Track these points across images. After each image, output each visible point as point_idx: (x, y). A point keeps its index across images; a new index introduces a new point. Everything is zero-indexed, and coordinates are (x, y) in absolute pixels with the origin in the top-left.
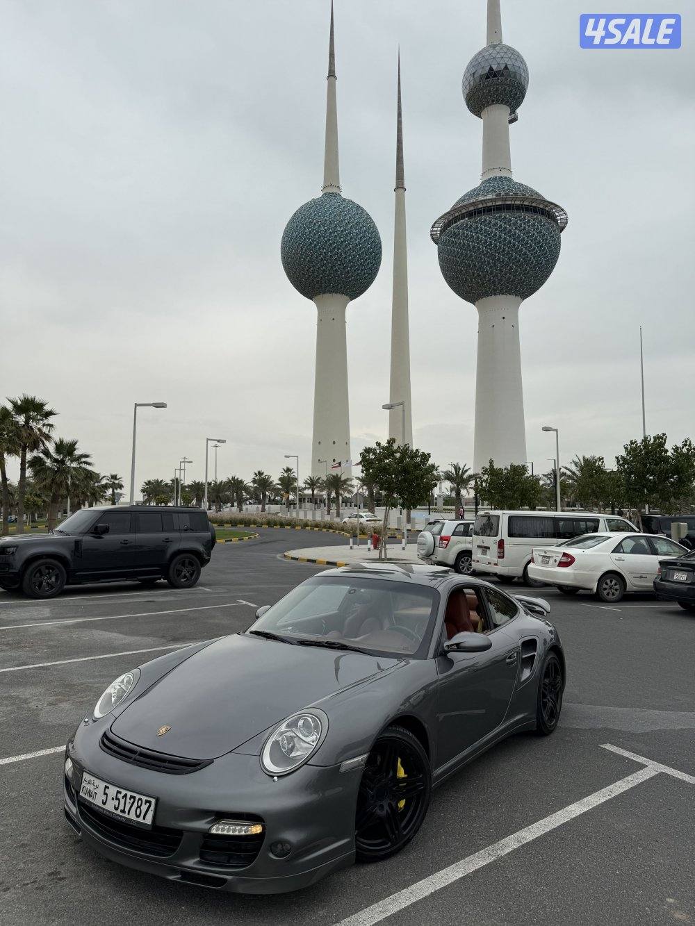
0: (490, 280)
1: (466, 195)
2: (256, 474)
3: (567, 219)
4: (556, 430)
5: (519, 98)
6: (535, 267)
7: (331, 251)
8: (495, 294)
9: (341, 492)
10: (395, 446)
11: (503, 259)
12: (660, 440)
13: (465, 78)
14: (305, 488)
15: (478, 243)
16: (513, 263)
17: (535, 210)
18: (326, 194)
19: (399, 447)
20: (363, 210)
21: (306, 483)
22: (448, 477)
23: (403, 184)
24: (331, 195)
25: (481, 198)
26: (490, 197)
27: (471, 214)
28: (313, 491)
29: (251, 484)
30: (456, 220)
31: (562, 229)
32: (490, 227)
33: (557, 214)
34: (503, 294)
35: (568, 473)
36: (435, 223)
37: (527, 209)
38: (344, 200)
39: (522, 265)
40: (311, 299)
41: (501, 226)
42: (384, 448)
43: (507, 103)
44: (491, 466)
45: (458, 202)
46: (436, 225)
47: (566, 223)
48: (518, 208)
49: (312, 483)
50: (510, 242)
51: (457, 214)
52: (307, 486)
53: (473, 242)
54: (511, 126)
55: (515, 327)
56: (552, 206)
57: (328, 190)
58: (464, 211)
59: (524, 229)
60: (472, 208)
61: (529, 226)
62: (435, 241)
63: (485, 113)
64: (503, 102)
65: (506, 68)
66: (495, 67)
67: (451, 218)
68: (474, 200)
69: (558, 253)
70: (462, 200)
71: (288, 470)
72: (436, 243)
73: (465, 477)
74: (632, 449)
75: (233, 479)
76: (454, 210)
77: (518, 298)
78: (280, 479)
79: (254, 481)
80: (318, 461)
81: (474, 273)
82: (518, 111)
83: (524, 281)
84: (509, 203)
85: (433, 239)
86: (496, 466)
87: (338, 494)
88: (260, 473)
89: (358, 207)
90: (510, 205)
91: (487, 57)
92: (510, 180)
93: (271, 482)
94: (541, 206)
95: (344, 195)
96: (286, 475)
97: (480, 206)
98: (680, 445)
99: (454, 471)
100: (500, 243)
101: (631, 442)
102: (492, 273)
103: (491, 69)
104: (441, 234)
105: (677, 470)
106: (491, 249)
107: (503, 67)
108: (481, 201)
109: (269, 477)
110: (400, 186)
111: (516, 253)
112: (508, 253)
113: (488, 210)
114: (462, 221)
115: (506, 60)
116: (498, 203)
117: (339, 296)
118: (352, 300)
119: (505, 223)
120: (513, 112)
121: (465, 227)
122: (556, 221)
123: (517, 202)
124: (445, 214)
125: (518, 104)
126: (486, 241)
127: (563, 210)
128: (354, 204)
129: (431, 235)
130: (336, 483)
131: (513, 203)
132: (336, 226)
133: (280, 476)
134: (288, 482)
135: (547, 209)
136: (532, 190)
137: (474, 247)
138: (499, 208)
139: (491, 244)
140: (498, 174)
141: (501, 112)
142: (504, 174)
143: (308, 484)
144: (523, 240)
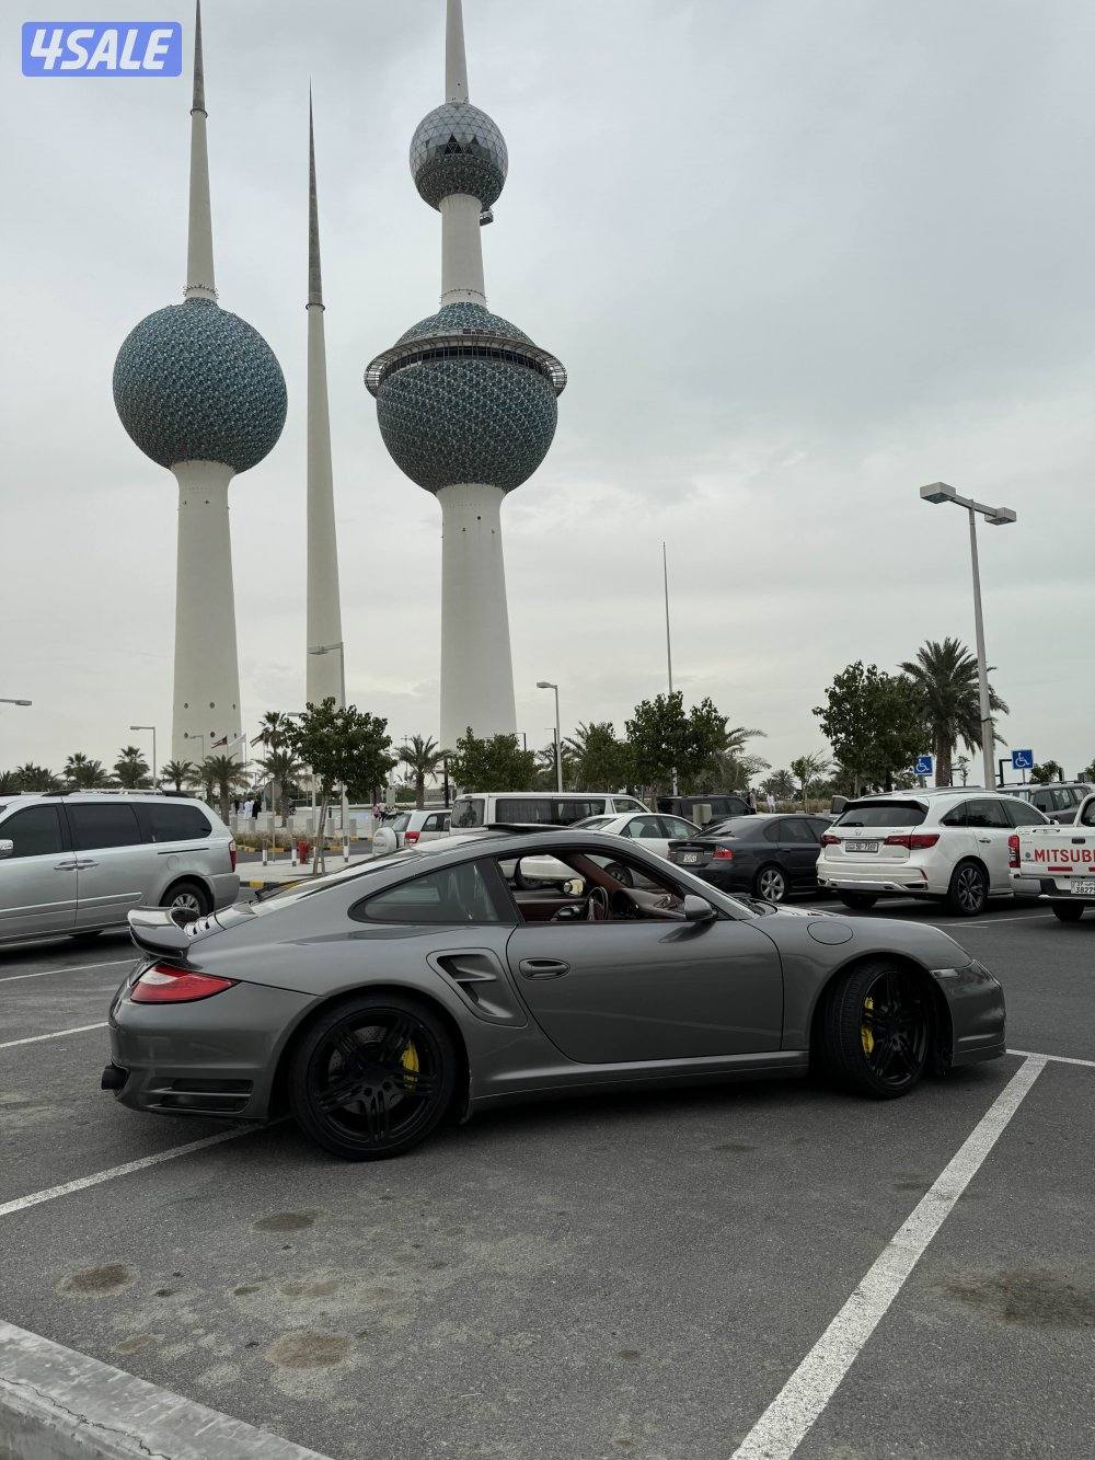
0: (457, 459)
1: (418, 326)
2: (71, 759)
3: (565, 377)
4: (556, 687)
5: (494, 188)
6: (521, 445)
7: (202, 393)
8: (466, 482)
9: (231, 785)
10: (335, 709)
11: (476, 431)
12: (676, 700)
13: (414, 147)
14: (164, 781)
15: (438, 402)
16: (491, 437)
17: (521, 360)
18: (191, 300)
19: (341, 710)
20: (255, 333)
21: (166, 772)
22: (406, 756)
23: (320, 298)
24: (200, 301)
25: (441, 333)
26: (454, 333)
27: (426, 356)
28: (178, 785)
29: (63, 777)
30: (403, 362)
31: (559, 391)
32: (455, 380)
33: (552, 369)
34: (477, 482)
35: (572, 747)
36: (371, 364)
37: (509, 357)
38: (223, 313)
39: (503, 441)
40: (167, 466)
41: (471, 379)
42: (318, 712)
43: (476, 193)
44: (470, 736)
45: (406, 336)
46: (373, 366)
47: (565, 383)
48: (496, 354)
49: (176, 773)
50: (485, 405)
51: (405, 354)
52: (166, 777)
53: (430, 399)
54: (483, 229)
55: (495, 532)
56: (544, 356)
57: (195, 294)
58: (415, 350)
59: (506, 387)
60: (427, 347)
61: (512, 384)
62: (373, 391)
63: (445, 203)
64: (470, 191)
65: (475, 141)
66: (458, 138)
67: (396, 359)
68: (430, 335)
69: (553, 427)
70: (412, 332)
71: (131, 752)
72: (375, 395)
73: (430, 756)
74: (645, 712)
75: (28, 768)
76: (400, 347)
77: (499, 490)
78: (117, 767)
79: (69, 772)
80: (183, 735)
81: (433, 447)
82: (494, 208)
83: (507, 466)
84: (482, 344)
85: (368, 388)
86: (477, 736)
87: (225, 789)
88: (79, 758)
89: (247, 327)
90: (483, 348)
91: (446, 120)
92: (484, 310)
93: (102, 773)
94: (529, 355)
95: (222, 304)
96: (127, 760)
97: (440, 345)
98: (699, 706)
99: (413, 747)
100: (471, 404)
101: (643, 702)
102: (460, 449)
103: (452, 139)
104: (381, 382)
105: (697, 738)
106: (457, 413)
107: (470, 138)
108: (441, 338)
109: (98, 764)
110: (315, 302)
111: (494, 421)
112: (483, 421)
113: (453, 352)
114: (412, 365)
115: (475, 129)
116: (466, 344)
117: (215, 465)
118: (238, 472)
119: (478, 375)
120: (486, 208)
121: (418, 375)
122: (550, 379)
123: (495, 346)
124: (387, 352)
125: (493, 200)
126: (450, 400)
127: (560, 364)
128: (239, 320)
129: (366, 382)
130: (223, 771)
131: (488, 345)
132: (209, 353)
133: (117, 761)
134: (132, 773)
135: (537, 359)
136: (516, 329)
137: (433, 407)
138: (468, 352)
139: (457, 404)
140: (465, 299)
141: (469, 205)
142: (475, 300)
143: (170, 774)
144: (504, 403)
